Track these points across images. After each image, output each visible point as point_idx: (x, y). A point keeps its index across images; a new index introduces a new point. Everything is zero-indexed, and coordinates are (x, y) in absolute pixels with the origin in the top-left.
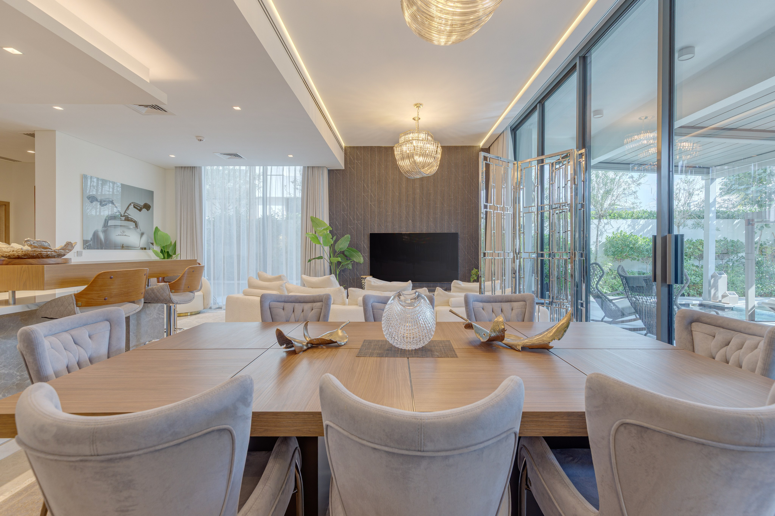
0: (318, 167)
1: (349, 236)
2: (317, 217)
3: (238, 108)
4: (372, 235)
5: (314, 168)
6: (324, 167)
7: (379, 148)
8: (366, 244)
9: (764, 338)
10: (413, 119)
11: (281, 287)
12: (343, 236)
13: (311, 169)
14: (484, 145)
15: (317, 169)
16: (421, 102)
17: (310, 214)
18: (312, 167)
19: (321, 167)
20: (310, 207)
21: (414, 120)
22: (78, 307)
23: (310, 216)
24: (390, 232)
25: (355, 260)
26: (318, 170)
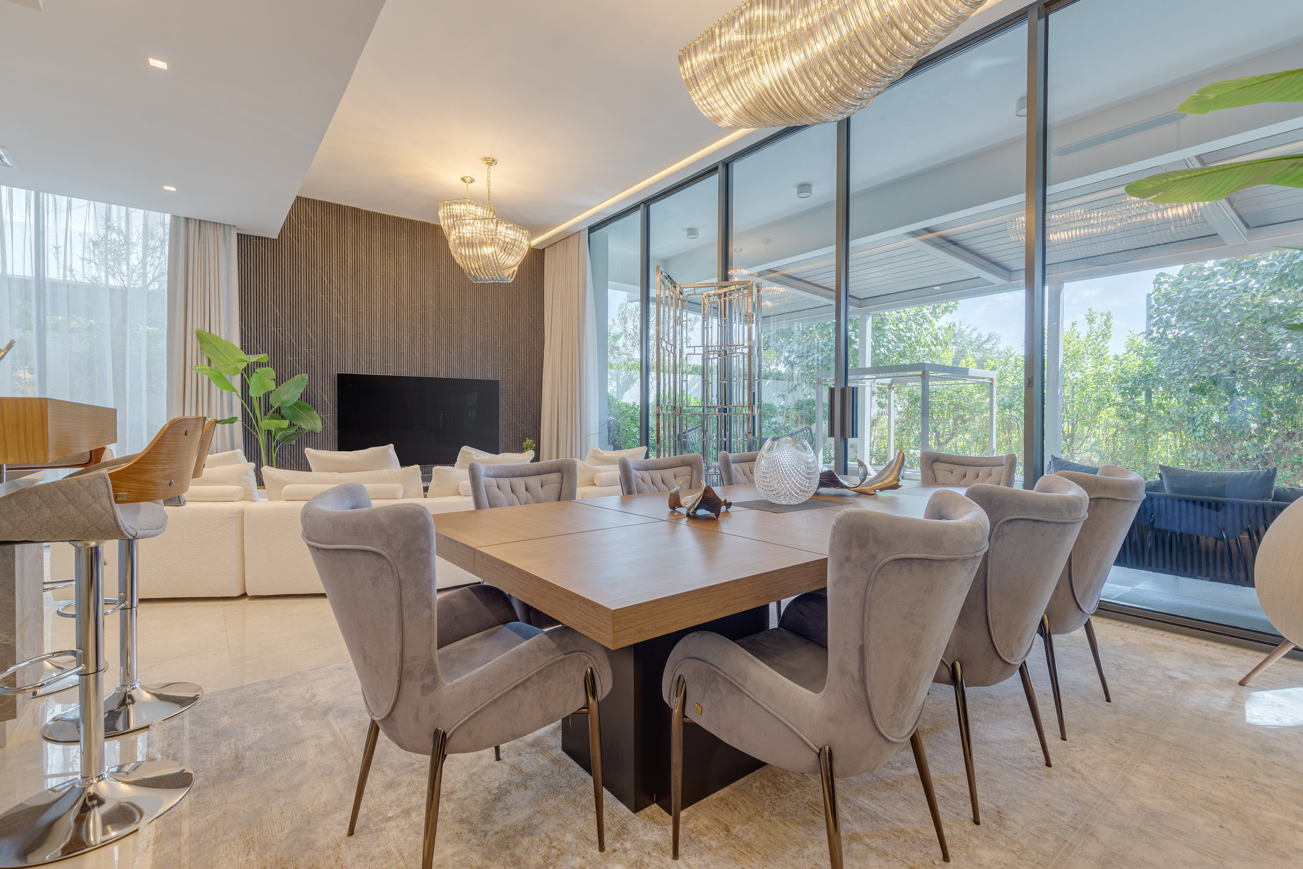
0: (214, 223)
1: (306, 376)
2: (213, 332)
3: (159, 64)
4: (340, 376)
5: (202, 224)
6: (230, 226)
7: (356, 211)
8: (328, 395)
9: (1004, 467)
10: (462, 179)
11: (244, 476)
12: (292, 375)
13: (195, 225)
14: (538, 244)
15: (212, 227)
16: (495, 157)
17: (196, 324)
18: (198, 222)
19: (220, 224)
20: (195, 309)
21: (465, 181)
22: (118, 505)
23: (195, 328)
24: (378, 373)
25: (303, 427)
26: (214, 229)
